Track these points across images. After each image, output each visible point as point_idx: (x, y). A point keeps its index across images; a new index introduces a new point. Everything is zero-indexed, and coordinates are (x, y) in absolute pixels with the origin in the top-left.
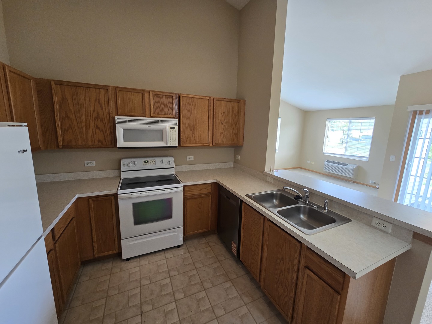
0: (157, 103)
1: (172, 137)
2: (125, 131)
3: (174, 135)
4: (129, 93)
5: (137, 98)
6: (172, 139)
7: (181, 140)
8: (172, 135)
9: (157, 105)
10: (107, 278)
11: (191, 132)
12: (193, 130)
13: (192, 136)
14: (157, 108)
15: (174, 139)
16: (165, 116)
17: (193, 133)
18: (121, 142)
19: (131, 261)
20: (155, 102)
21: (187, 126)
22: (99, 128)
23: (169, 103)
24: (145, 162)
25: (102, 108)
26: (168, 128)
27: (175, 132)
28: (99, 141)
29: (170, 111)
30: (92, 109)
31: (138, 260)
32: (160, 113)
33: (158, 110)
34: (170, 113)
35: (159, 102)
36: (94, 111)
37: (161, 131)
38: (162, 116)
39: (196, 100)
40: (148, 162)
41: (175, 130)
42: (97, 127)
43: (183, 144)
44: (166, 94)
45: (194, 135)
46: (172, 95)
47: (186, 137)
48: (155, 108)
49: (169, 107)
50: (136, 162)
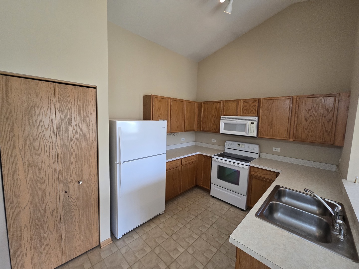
0: (245, 107)
1: (251, 129)
2: (225, 124)
3: (253, 128)
4: (230, 103)
5: (234, 105)
6: (251, 131)
7: (259, 132)
8: (251, 128)
9: (245, 108)
10: (200, 197)
11: (269, 127)
12: (271, 125)
13: (270, 130)
14: (245, 110)
15: (253, 131)
16: (250, 115)
17: (271, 128)
18: (222, 131)
19: (214, 199)
20: (244, 106)
21: (265, 122)
22: (215, 123)
23: (253, 106)
24: (238, 145)
25: (217, 112)
26: (248, 123)
27: (254, 126)
28: (214, 129)
29: (254, 111)
30: (214, 113)
31: (217, 200)
32: (246, 113)
33: (245, 112)
34: (254, 113)
35: (246, 106)
36: (214, 114)
37: (245, 125)
38: (248, 115)
39: (276, 101)
40: (240, 145)
41: (254, 125)
42: (214, 122)
43: (260, 135)
44: (251, 100)
45: (271, 130)
46: (256, 100)
47: (264, 130)
48: (244, 110)
49: (253, 109)
50: (233, 144)
